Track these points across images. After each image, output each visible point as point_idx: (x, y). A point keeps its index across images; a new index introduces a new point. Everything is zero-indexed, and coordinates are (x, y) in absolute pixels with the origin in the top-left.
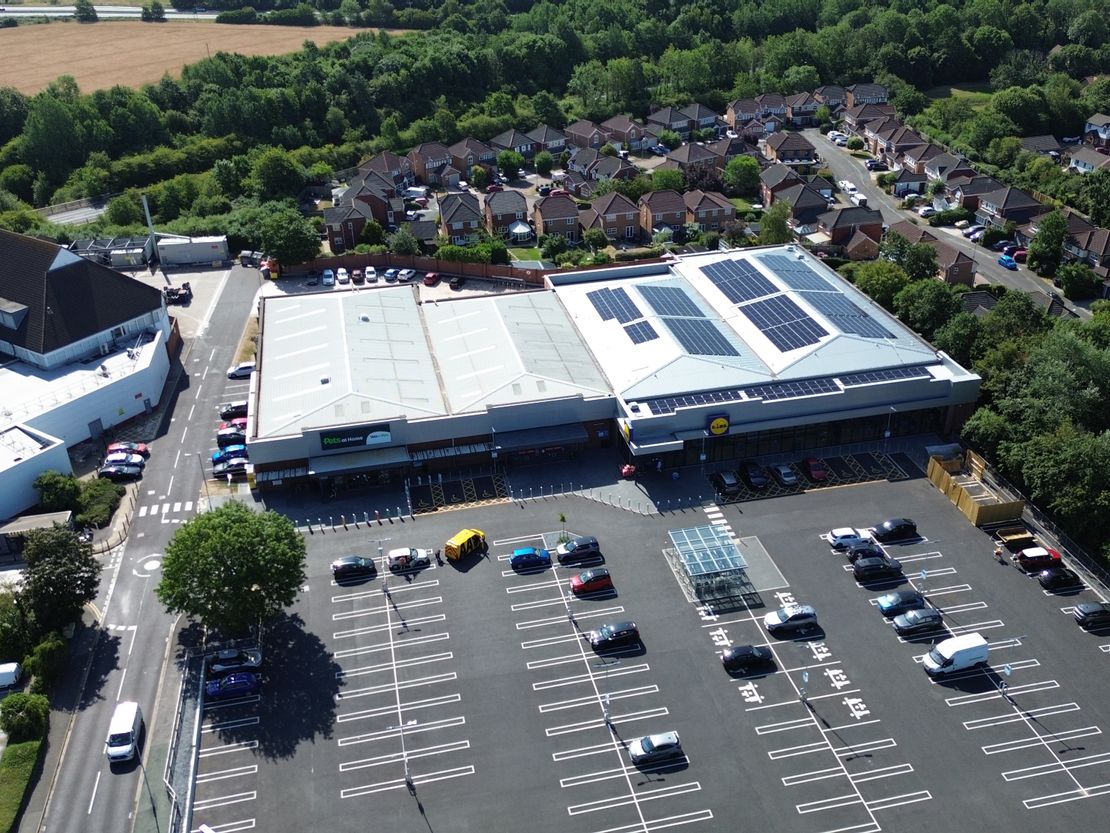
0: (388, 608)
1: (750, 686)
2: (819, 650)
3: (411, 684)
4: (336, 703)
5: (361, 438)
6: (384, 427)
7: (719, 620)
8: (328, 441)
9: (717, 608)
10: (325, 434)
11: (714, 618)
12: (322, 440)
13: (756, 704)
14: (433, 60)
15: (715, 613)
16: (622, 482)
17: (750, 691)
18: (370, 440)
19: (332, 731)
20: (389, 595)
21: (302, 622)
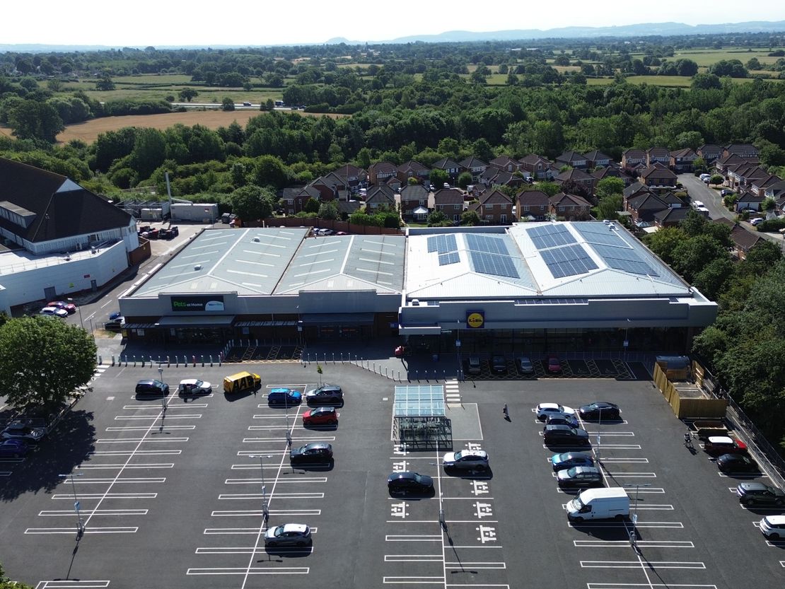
0: (159, 417)
1: (403, 505)
2: (479, 487)
3: (136, 466)
4: (73, 471)
5: (201, 305)
6: (219, 298)
7: (407, 455)
8: (177, 304)
9: (412, 447)
10: (175, 299)
11: (404, 453)
12: (172, 303)
13: (400, 518)
14: (413, 119)
15: (407, 450)
16: (392, 359)
17: (400, 509)
18: (208, 307)
19: (55, 488)
20: (165, 409)
21: (92, 418)
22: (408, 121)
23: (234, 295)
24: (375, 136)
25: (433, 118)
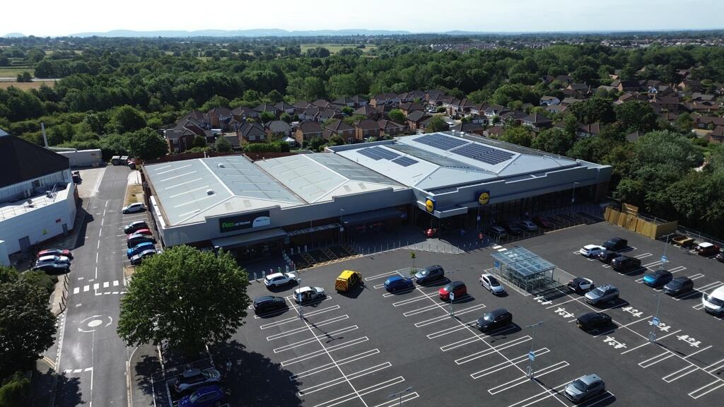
0: (309, 327)
1: (610, 339)
2: (633, 312)
3: (357, 375)
4: (301, 399)
5: (249, 222)
6: (265, 213)
7: (554, 304)
8: (225, 225)
9: (547, 297)
10: (223, 220)
11: (550, 303)
12: (221, 225)
13: (624, 349)
15: (548, 300)
17: (612, 342)
18: (256, 224)
20: (305, 319)
21: (242, 346)
22: (204, 79)
23: (278, 208)
24: (181, 92)
25: (221, 77)
